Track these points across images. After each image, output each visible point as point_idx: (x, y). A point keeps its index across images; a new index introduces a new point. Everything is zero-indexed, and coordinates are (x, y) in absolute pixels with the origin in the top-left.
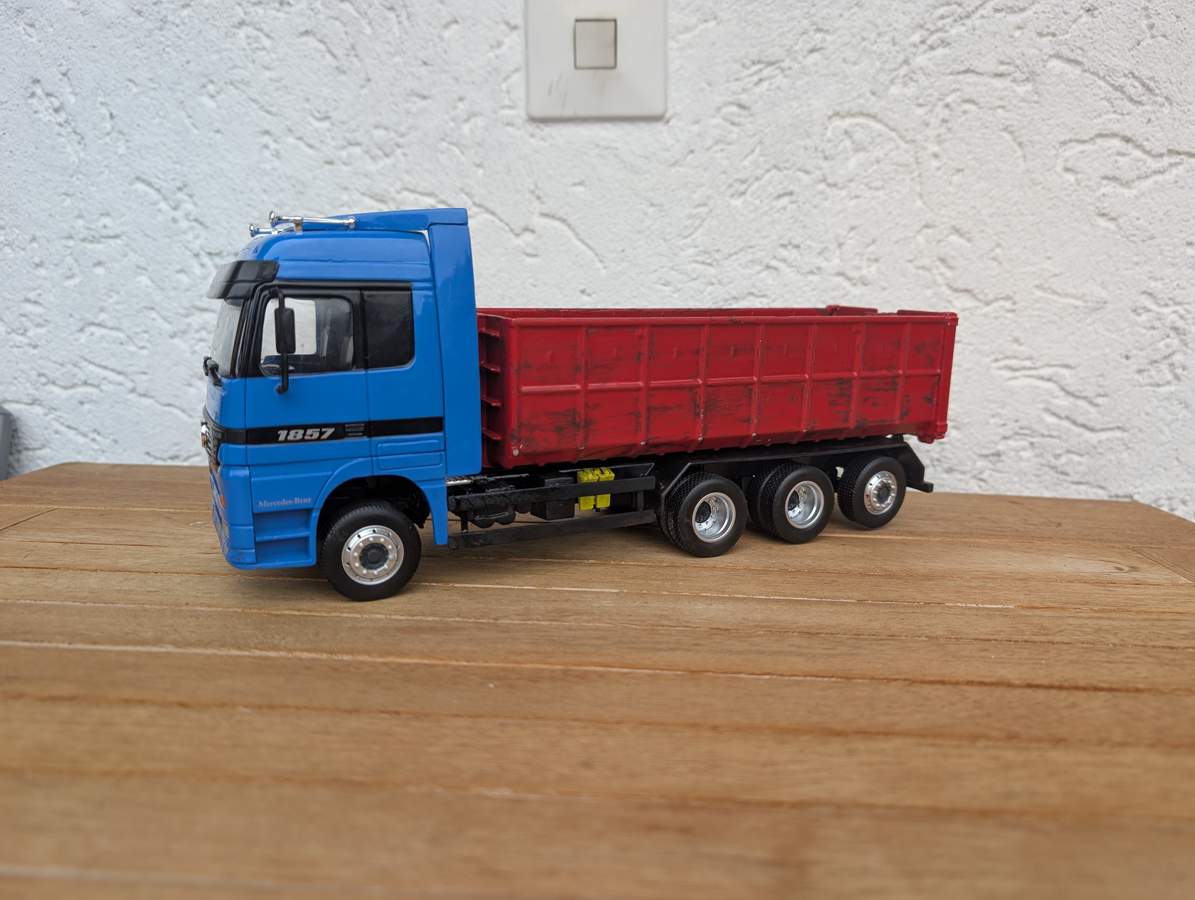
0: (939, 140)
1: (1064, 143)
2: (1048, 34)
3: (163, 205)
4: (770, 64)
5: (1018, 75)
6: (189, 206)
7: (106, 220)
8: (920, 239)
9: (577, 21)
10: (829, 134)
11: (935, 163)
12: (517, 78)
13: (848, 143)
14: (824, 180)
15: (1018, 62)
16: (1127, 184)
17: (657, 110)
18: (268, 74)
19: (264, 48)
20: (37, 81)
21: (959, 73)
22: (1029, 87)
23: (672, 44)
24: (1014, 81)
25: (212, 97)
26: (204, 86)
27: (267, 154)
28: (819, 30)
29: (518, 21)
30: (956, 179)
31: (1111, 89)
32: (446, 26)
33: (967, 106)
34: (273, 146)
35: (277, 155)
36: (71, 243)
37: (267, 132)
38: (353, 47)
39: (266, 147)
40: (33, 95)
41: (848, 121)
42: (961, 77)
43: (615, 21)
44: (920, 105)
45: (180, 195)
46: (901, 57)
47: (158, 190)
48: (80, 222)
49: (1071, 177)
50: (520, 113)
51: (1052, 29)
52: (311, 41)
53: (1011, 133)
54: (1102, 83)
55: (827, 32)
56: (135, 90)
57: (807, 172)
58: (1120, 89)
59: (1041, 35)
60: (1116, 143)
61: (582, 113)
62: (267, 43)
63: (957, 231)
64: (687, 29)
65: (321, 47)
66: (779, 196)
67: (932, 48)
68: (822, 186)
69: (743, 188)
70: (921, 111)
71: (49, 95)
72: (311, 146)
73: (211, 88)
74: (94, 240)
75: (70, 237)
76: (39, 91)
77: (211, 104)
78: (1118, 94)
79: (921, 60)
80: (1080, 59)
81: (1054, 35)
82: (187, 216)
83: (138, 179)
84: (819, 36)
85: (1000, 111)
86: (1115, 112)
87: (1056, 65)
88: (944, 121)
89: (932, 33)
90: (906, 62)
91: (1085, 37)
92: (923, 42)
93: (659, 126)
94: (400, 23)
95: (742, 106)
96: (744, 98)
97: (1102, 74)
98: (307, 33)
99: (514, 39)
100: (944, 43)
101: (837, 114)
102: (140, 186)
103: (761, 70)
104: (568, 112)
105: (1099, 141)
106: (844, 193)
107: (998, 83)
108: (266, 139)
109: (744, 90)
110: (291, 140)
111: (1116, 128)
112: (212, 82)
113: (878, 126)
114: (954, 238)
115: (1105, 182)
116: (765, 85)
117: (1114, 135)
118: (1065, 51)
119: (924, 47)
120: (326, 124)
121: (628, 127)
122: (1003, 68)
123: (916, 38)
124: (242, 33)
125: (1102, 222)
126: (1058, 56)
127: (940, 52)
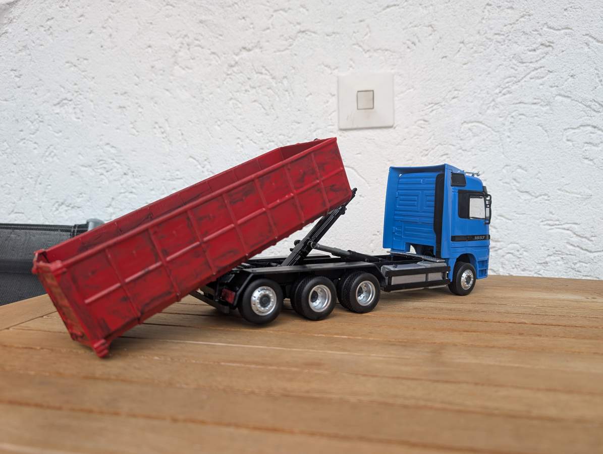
0: (510, 130)
1: (565, 129)
2: (555, 86)
3: (199, 167)
4: (436, 104)
5: (542, 103)
6: (208, 166)
7: (178, 173)
8: (504, 171)
9: (358, 92)
10: (462, 130)
11: (508, 140)
12: (335, 114)
13: (470, 133)
14: (461, 148)
15: (542, 98)
16: (596, 145)
17: (391, 124)
18: (240, 117)
19: (239, 107)
20: (156, 123)
21: (517, 104)
22: (548, 107)
23: (396, 98)
24: (541, 105)
25: (219, 126)
26: (216, 122)
27: (238, 146)
28: (456, 90)
29: (335, 93)
30: (519, 146)
31: (584, 107)
32: (308, 96)
33: (521, 117)
34: (241, 143)
35: (242, 146)
36: (164, 181)
37: (239, 138)
38: (272, 106)
39: (238, 143)
40: (155, 128)
41: (470, 125)
42: (517, 105)
43: (373, 91)
44: (501, 117)
45: (206, 163)
46: (491, 99)
47: (198, 161)
48: (168, 174)
49: (570, 143)
50: (336, 127)
51: (556, 84)
52: (256, 104)
53: (541, 126)
54: (580, 105)
55: (460, 90)
56: (191, 124)
57: (453, 145)
58: (589, 106)
59: (551, 87)
60: (589, 128)
61: (360, 126)
62: (240, 105)
63: (520, 167)
64: (402, 92)
65: (260, 106)
66: (442, 156)
67: (504, 94)
68: (460, 151)
69: (426, 153)
70: (501, 119)
71: (160, 127)
72: (255, 143)
73: (219, 123)
74: (173, 180)
75: (164, 179)
76: (157, 126)
77: (218, 128)
78: (588, 109)
79: (500, 99)
80: (569, 95)
81: (557, 87)
82: (207, 170)
83: (191, 157)
84: (456, 92)
85: (536, 118)
86: (588, 116)
87: (559, 98)
88: (511, 123)
89: (504, 89)
90: (493, 100)
91: (571, 86)
92: (500, 92)
93: (391, 130)
94: (290, 96)
95: (425, 121)
96: (426, 118)
97: (580, 101)
98: (255, 101)
99: (333, 100)
100: (509, 92)
101: (465, 122)
102: (191, 160)
103: (432, 107)
104: (355, 126)
105: (582, 128)
106: (470, 153)
107: (533, 106)
108: (239, 141)
109: (426, 114)
110: (248, 141)
111: (589, 122)
112: (219, 120)
113: (483, 126)
114: (519, 170)
115: (586, 145)
116: (434, 112)
117: (589, 125)
118: (562, 92)
119: (500, 94)
120: (261, 134)
121: (379, 131)
122: (535, 101)
123: (497, 91)
124: (231, 102)
125: (586, 161)
126: (560, 95)
127: (508, 96)
